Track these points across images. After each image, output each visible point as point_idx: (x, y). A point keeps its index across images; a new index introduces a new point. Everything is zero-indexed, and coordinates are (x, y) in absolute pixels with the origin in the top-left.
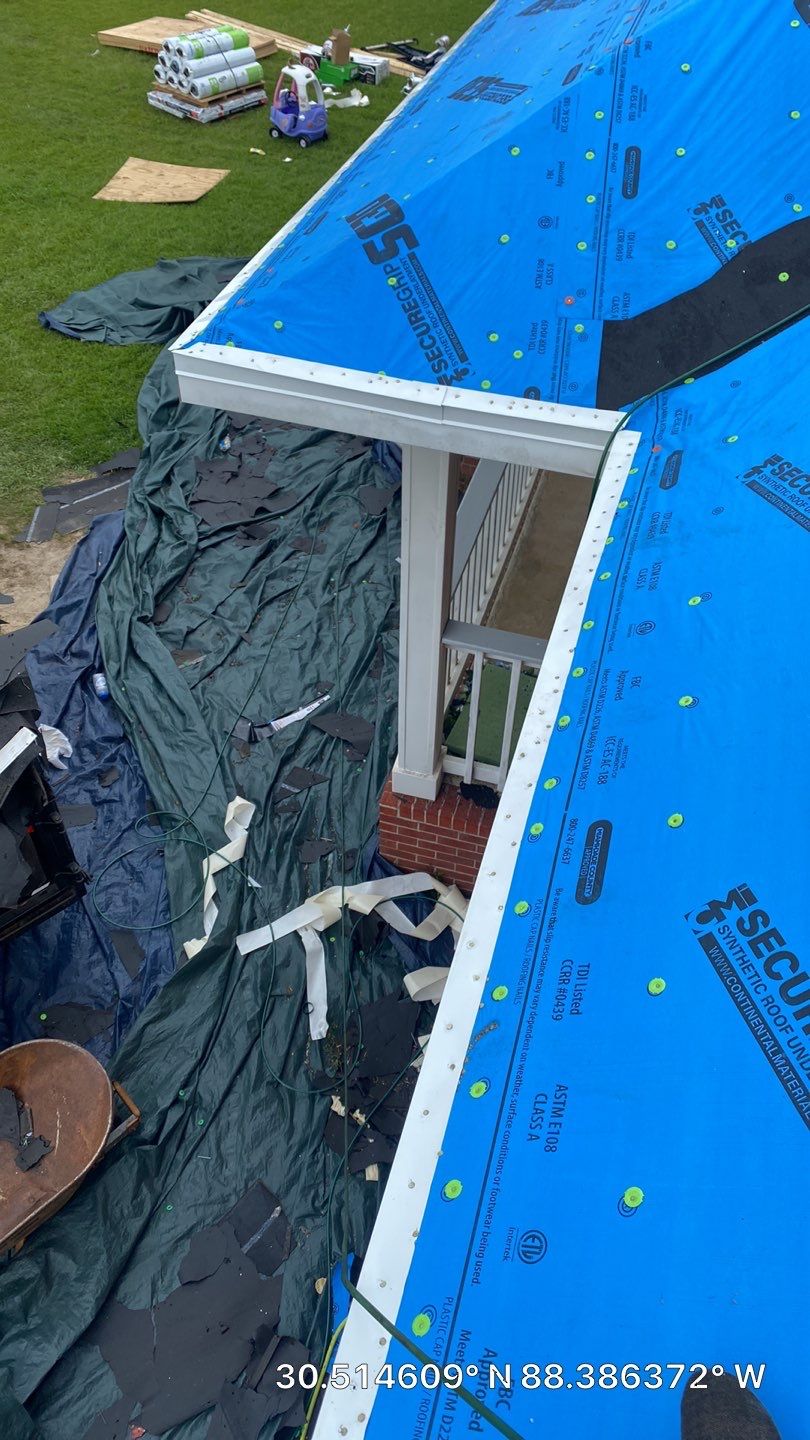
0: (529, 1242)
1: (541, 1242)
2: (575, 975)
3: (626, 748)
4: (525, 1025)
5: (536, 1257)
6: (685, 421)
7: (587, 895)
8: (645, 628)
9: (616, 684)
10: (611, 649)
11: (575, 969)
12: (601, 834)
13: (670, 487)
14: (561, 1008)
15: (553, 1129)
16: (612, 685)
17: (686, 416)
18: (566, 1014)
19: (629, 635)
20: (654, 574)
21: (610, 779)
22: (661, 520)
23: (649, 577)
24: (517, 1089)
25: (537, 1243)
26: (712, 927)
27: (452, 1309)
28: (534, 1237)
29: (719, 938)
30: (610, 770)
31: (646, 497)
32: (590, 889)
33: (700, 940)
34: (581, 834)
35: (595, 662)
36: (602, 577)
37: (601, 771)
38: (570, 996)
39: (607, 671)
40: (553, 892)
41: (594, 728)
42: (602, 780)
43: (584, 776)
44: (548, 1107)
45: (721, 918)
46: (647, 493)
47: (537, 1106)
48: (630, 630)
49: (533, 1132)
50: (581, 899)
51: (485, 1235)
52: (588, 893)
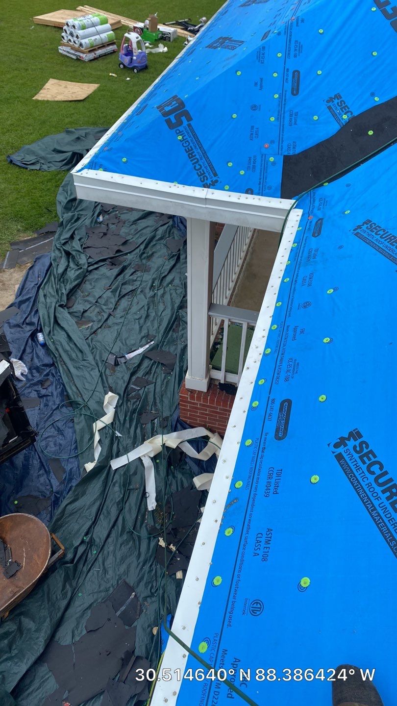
0: (255, 606)
1: (260, 605)
2: (275, 475)
3: (298, 363)
4: (251, 500)
5: (258, 613)
6: (324, 204)
7: (280, 436)
8: (306, 305)
9: (293, 333)
10: (290, 316)
11: (275, 472)
12: (286, 406)
13: (317, 236)
14: (268, 491)
15: (266, 550)
16: (291, 333)
17: (324, 202)
18: (271, 494)
19: (298, 309)
20: (310, 278)
21: (290, 379)
22: (313, 252)
23: (308, 280)
24: (248, 531)
25: (259, 606)
26: (341, 450)
27: (218, 639)
28: (257, 603)
29: (345, 455)
30: (290, 374)
31: (306, 241)
32: (282, 432)
33: (335, 456)
34: (277, 406)
35: (282, 322)
36: (285, 281)
37: (286, 375)
38: (273, 485)
39: (288, 327)
40: (264, 434)
41: (282, 354)
42: (287, 380)
43: (278, 378)
44: (263, 540)
45: (346, 445)
46: (306, 239)
47: (258, 539)
48: (299, 306)
49: (256, 552)
50: (278, 438)
51: (233, 603)
52: (280, 435)
